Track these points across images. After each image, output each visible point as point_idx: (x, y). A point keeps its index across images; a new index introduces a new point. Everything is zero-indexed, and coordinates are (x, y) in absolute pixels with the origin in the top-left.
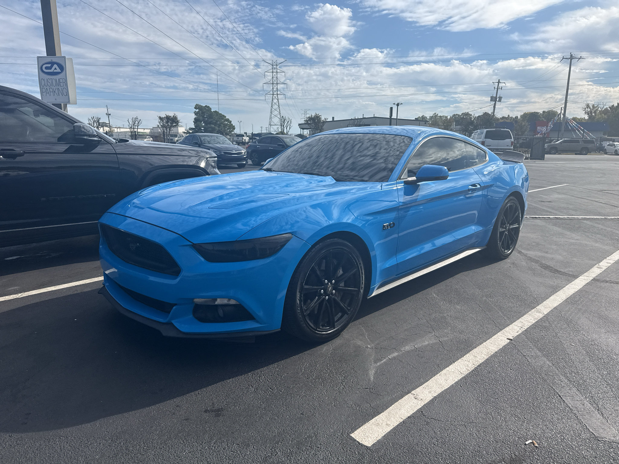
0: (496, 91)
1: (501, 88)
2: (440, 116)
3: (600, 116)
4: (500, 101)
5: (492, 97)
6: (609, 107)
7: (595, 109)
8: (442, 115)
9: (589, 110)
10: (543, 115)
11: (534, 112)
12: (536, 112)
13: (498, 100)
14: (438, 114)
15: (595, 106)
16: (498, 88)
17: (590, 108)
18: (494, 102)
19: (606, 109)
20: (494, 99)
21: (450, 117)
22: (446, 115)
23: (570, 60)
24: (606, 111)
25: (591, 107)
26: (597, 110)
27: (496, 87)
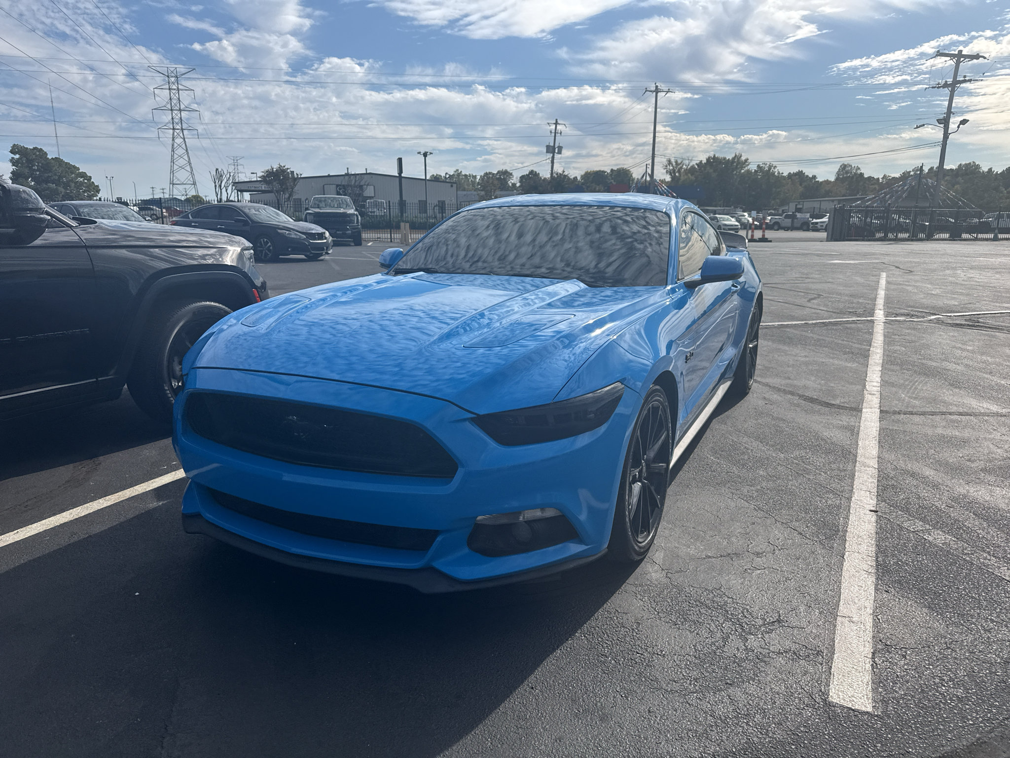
0: (553, 137)
1: (561, 133)
2: (466, 175)
3: (686, 177)
4: (560, 152)
5: (548, 147)
6: (696, 164)
7: (679, 167)
8: (468, 174)
9: (671, 168)
11: (600, 171)
12: (602, 170)
13: (556, 151)
14: (461, 172)
15: (679, 162)
16: (555, 133)
17: (672, 166)
18: (552, 155)
19: (693, 167)
20: (551, 149)
21: (481, 177)
22: (474, 175)
23: (655, 93)
24: (692, 170)
25: (674, 164)
26: (681, 168)
27: (553, 131)
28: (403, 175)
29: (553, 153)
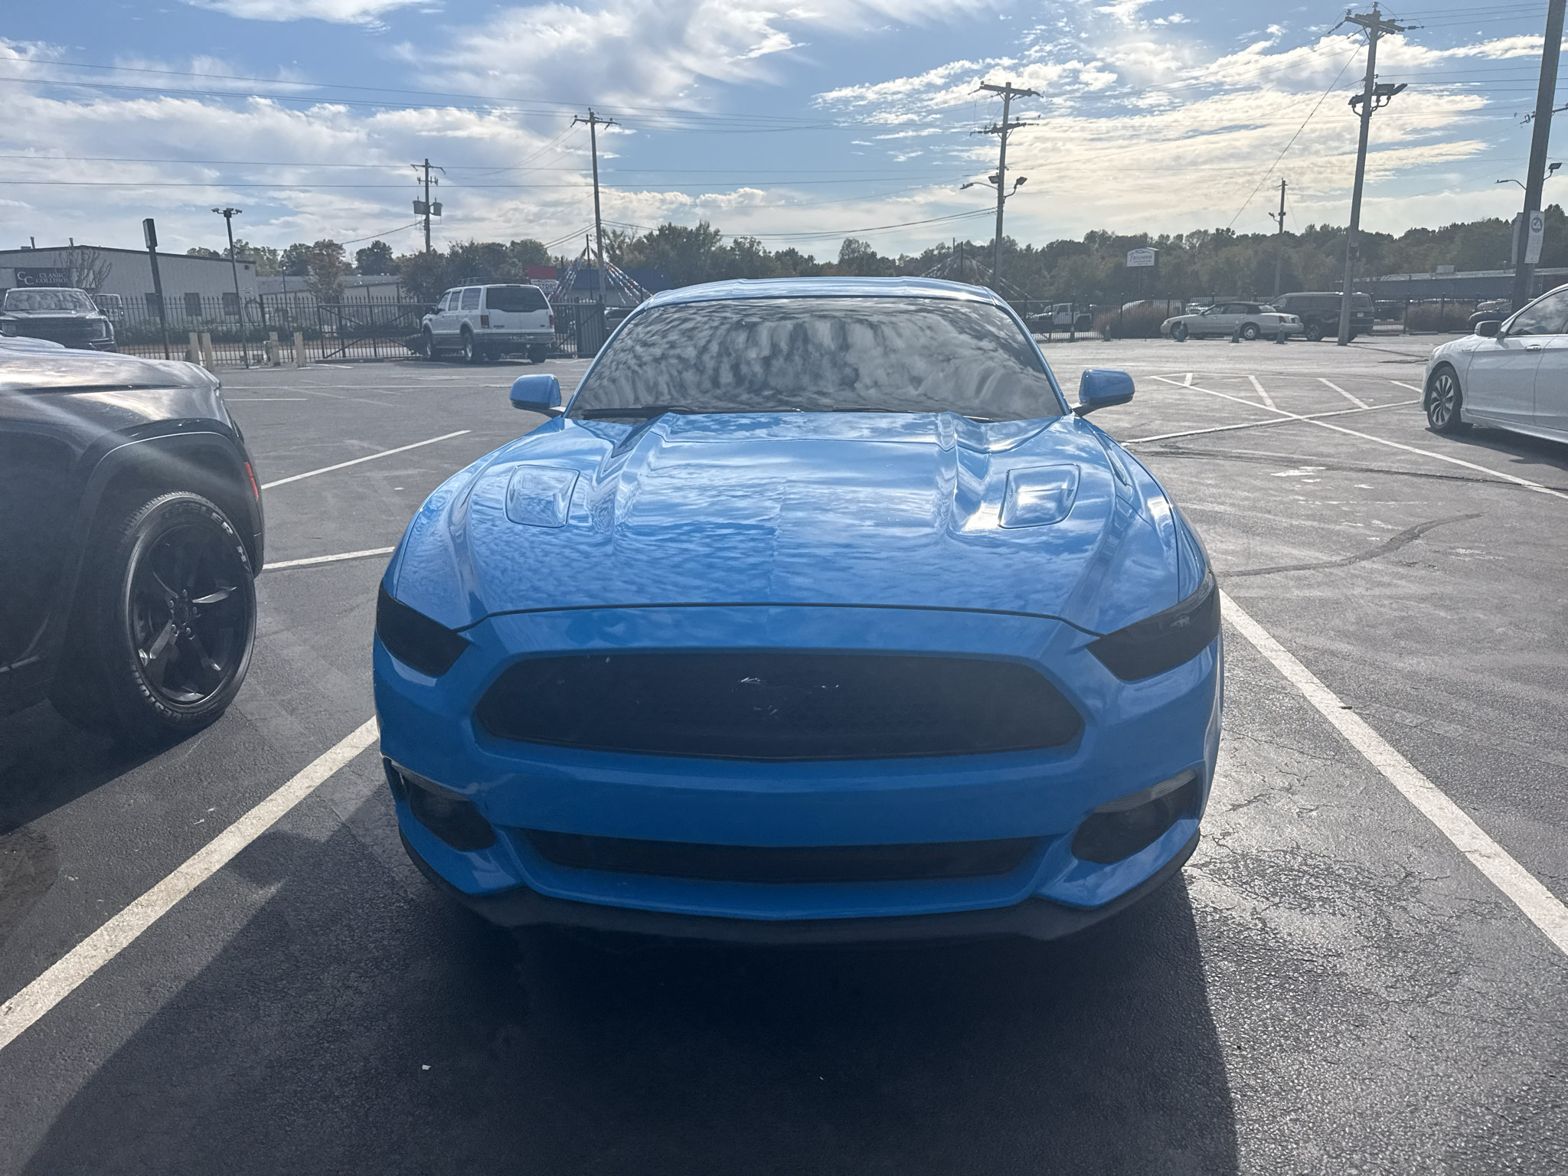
0: (424, 188)
1: (436, 182)
2: (256, 249)
3: (631, 256)
4: (437, 213)
5: (416, 204)
6: (645, 237)
7: (619, 240)
8: (259, 247)
9: (608, 241)
10: (512, 250)
11: (494, 244)
12: (497, 242)
13: (432, 211)
14: (247, 243)
15: (619, 233)
16: (427, 181)
17: (609, 239)
18: (424, 217)
19: (639, 240)
20: (422, 208)
21: (285, 251)
22: (272, 248)
23: (589, 124)
24: (638, 246)
25: (611, 236)
26: (623, 242)
27: (423, 178)
28: (158, 250)
29: (427, 213)
